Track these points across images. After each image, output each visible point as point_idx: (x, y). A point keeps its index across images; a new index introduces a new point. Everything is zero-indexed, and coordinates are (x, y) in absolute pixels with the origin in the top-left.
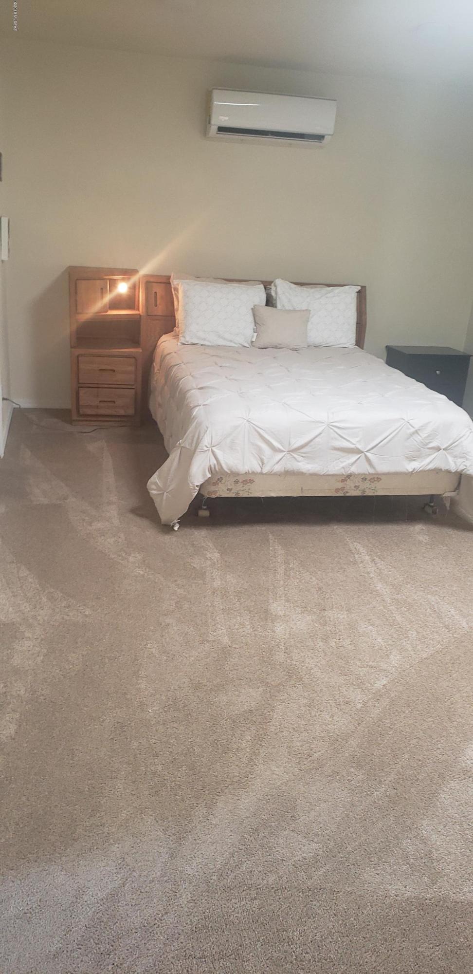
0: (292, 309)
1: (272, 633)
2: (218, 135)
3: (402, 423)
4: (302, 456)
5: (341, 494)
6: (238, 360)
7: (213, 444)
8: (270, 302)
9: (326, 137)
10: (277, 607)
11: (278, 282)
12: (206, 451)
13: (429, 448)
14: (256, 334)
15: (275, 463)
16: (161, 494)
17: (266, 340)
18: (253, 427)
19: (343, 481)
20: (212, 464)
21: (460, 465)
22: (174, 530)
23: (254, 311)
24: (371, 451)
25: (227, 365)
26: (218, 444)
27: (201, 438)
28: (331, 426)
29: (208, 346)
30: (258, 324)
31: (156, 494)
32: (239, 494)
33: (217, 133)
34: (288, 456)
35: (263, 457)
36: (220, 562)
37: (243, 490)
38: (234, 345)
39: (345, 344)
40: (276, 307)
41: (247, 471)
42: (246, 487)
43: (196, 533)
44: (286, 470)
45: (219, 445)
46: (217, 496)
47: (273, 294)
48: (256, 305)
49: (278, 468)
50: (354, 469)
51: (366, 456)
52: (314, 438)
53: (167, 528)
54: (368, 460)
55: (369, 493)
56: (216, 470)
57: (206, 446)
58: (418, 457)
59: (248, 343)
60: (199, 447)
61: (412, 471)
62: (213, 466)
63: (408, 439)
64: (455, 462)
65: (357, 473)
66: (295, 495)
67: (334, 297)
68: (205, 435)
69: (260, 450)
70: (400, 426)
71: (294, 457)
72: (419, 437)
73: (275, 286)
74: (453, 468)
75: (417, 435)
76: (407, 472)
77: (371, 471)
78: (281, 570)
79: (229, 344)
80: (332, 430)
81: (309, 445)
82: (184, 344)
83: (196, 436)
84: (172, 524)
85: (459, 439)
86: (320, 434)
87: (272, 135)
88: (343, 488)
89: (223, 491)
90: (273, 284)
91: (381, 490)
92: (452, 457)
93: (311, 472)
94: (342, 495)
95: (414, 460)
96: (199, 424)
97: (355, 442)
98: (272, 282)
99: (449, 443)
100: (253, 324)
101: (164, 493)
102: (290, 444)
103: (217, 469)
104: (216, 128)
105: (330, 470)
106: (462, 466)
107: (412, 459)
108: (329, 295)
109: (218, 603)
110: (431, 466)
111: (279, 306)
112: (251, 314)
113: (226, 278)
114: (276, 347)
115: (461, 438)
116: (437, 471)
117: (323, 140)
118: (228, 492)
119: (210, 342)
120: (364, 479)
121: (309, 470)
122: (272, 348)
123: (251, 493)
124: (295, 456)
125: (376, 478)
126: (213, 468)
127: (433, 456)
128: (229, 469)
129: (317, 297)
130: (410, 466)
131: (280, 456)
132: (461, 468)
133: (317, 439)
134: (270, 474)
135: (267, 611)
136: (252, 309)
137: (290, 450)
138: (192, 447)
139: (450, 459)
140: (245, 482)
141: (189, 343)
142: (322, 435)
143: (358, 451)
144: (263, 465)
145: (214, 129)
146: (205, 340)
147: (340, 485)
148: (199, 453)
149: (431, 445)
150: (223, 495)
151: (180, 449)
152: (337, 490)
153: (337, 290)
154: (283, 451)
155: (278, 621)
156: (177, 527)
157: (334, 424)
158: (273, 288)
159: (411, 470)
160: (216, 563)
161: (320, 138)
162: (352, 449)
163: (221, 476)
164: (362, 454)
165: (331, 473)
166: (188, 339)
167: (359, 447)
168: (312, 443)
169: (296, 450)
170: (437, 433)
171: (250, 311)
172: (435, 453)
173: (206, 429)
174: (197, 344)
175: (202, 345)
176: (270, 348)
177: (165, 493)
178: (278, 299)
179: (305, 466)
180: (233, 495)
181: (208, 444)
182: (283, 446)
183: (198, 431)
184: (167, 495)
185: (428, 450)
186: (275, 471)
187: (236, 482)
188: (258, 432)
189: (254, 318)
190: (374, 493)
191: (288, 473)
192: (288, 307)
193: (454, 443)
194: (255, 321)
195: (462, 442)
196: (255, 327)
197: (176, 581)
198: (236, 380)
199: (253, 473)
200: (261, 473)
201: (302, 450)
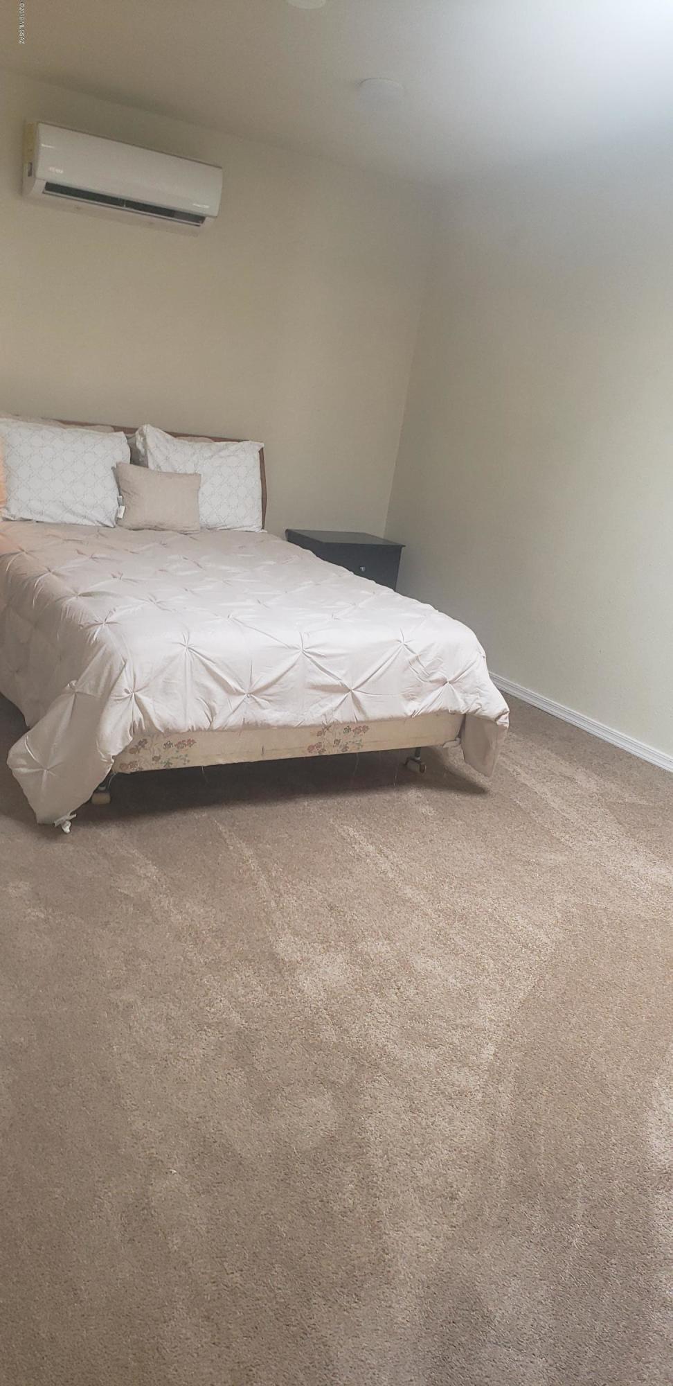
0: (170, 470)
1: (299, 994)
2: (45, 195)
3: (398, 646)
4: (268, 701)
5: (315, 753)
6: (112, 548)
7: (138, 685)
8: (137, 458)
9: (207, 218)
10: (286, 947)
11: (148, 429)
12: (126, 698)
13: (431, 682)
14: (123, 508)
15: (231, 713)
16: (38, 772)
17: (138, 518)
18: (199, 658)
19: (319, 734)
20: (135, 719)
21: (472, 704)
22: (65, 833)
23: (117, 472)
24: (359, 689)
25: (103, 555)
26: (145, 687)
27: (114, 677)
28: (309, 653)
29: (49, 524)
30: (125, 491)
31: (27, 775)
32: (172, 764)
33: (43, 193)
34: (249, 701)
35: (213, 704)
36: (162, 880)
37: (177, 758)
38: (90, 523)
39: (250, 526)
40: (146, 466)
41: (191, 728)
42: (182, 753)
43: (103, 834)
44: (246, 722)
45: (146, 689)
46: (133, 770)
47: (140, 446)
48: (120, 463)
49: (235, 720)
50: (338, 716)
51: (354, 696)
52: (285, 673)
53: (51, 830)
54: (356, 701)
55: (352, 749)
56: (141, 729)
57: (127, 691)
58: (418, 694)
59: (111, 521)
60: (114, 692)
61: (411, 716)
62: (137, 723)
63: (405, 670)
64: (465, 700)
65: (341, 722)
66: (253, 759)
67: (229, 456)
68: (124, 671)
69: (209, 693)
70: (397, 651)
71: (257, 702)
72: (421, 666)
73: (142, 435)
74: (463, 708)
75: (417, 663)
76: (404, 715)
77: (360, 717)
78: (262, 882)
79: (80, 521)
80: (308, 660)
81: (279, 682)
82: (8, 520)
83: (106, 674)
84: (56, 823)
85: (469, 668)
86: (294, 665)
87: (127, 206)
88: (319, 745)
89: (146, 762)
90: (137, 432)
91: (368, 744)
92: (461, 692)
93: (281, 723)
94: (317, 754)
95: (413, 699)
96: (109, 656)
97: (340, 676)
98: (137, 429)
99: (456, 674)
100: (117, 492)
101: (43, 771)
102: (251, 683)
103: (144, 728)
104: (44, 184)
105: (306, 719)
106: (474, 704)
107: (410, 698)
108: (222, 454)
109: (193, 953)
110: (435, 707)
111: (151, 465)
112: (112, 475)
113: (62, 418)
114: (155, 528)
115: (471, 666)
116: (441, 713)
117: (202, 223)
118: (154, 762)
119: (52, 518)
120: (347, 730)
121: (277, 721)
122: (150, 529)
123: (189, 761)
124: (258, 699)
125: (361, 727)
126: (137, 727)
127: (438, 691)
128: (164, 726)
129: (207, 456)
130: (411, 708)
131: (237, 701)
132: (474, 707)
133: (290, 674)
134: (224, 730)
135: (273, 957)
136: (113, 468)
137: (252, 691)
138: (97, 692)
139: (459, 696)
140: (181, 745)
141: (17, 518)
142: (296, 667)
143: (343, 689)
144: (212, 717)
145: (40, 185)
146: (42, 513)
147: (314, 741)
148: (115, 703)
149: (434, 677)
150: (145, 769)
151: (74, 696)
152: (311, 748)
153: (233, 446)
154: (241, 694)
155: (298, 971)
156: (68, 827)
157: (309, 650)
158: (139, 439)
159: (410, 714)
160: (158, 884)
161: (198, 219)
162: (336, 686)
163: (145, 738)
164: (349, 693)
165: (308, 723)
166: (14, 511)
167: (346, 683)
168: (282, 680)
169: (258, 692)
170: (442, 660)
171: (111, 472)
172: (439, 687)
173: (124, 663)
174: (30, 520)
175: (37, 522)
176: (146, 529)
177: (45, 771)
178: (149, 455)
179: (273, 715)
180: (162, 767)
181: (130, 687)
182: (241, 686)
183: (108, 667)
184: (48, 775)
185: (430, 684)
186: (230, 724)
187: (168, 745)
188: (205, 665)
189: (118, 483)
190: (358, 749)
191: (249, 727)
192: (166, 468)
193: (463, 673)
194: (119, 487)
195: (472, 671)
196: (121, 497)
197: (107, 923)
198: (135, 581)
199: (199, 730)
200: (210, 730)
201: (271, 691)
